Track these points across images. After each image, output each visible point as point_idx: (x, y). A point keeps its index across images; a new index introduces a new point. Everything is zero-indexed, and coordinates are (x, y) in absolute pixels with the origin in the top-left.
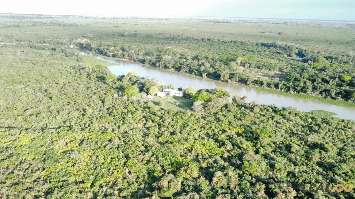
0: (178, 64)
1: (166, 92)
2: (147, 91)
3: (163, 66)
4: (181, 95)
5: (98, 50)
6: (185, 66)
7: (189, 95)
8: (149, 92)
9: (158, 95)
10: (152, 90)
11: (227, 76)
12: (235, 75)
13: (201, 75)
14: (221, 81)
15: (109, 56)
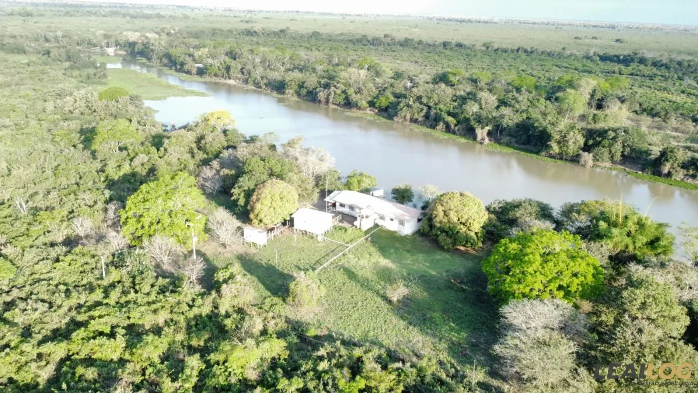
0: (388, 93)
1: (339, 209)
2: (247, 203)
3: (341, 99)
4: (409, 229)
5: (168, 56)
6: (411, 103)
7: (451, 233)
8: (253, 209)
9: (298, 225)
10: (267, 202)
11: (576, 140)
12: (611, 134)
13: (470, 132)
14: (551, 156)
15: (188, 72)
